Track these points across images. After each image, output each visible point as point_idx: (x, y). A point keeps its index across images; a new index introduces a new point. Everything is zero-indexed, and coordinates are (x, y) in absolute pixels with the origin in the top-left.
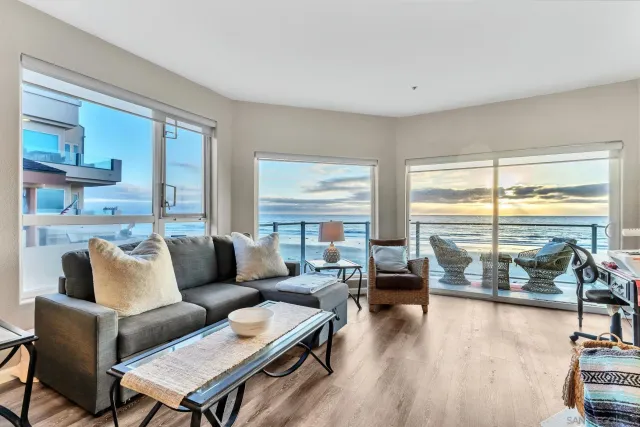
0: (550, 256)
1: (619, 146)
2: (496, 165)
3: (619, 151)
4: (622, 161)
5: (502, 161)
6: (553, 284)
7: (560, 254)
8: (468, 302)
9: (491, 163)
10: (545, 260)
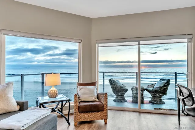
0: (160, 87)
1: (191, 36)
2: (139, 44)
3: (191, 38)
4: (192, 43)
5: (142, 42)
6: (161, 99)
7: (164, 86)
8: (127, 113)
9: (137, 43)
10: (158, 89)
